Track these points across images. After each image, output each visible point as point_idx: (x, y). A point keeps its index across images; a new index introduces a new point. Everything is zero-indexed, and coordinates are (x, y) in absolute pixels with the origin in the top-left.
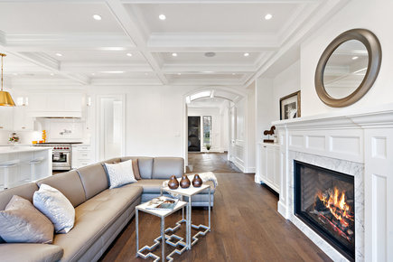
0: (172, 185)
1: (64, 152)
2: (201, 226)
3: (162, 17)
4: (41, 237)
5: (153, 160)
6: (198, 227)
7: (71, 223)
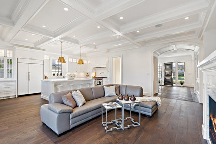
0: (120, 98)
1: (101, 81)
2: (136, 122)
3: (121, 18)
4: (71, 105)
5: (126, 86)
6: (134, 122)
7: (81, 104)
